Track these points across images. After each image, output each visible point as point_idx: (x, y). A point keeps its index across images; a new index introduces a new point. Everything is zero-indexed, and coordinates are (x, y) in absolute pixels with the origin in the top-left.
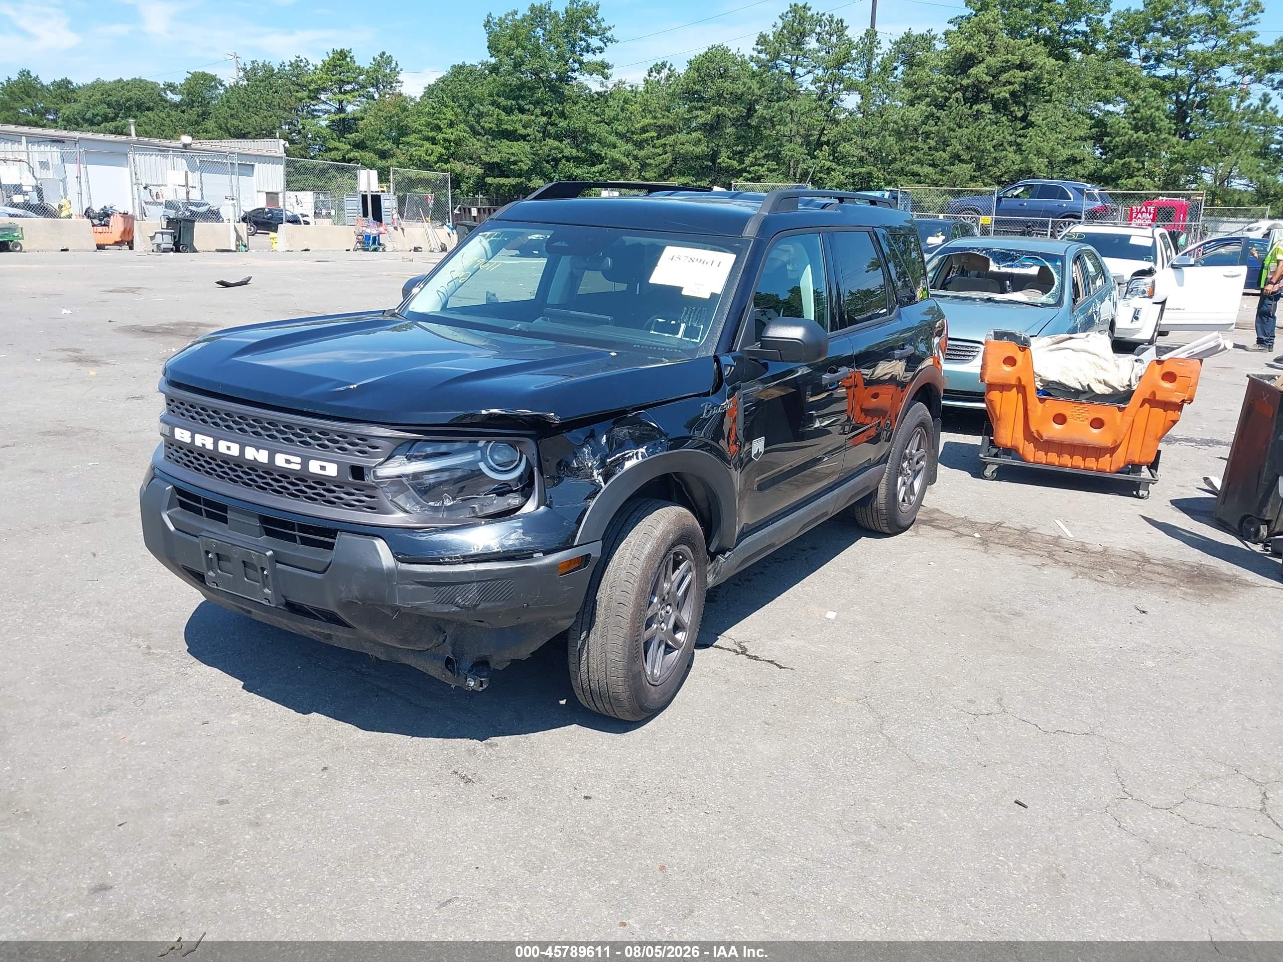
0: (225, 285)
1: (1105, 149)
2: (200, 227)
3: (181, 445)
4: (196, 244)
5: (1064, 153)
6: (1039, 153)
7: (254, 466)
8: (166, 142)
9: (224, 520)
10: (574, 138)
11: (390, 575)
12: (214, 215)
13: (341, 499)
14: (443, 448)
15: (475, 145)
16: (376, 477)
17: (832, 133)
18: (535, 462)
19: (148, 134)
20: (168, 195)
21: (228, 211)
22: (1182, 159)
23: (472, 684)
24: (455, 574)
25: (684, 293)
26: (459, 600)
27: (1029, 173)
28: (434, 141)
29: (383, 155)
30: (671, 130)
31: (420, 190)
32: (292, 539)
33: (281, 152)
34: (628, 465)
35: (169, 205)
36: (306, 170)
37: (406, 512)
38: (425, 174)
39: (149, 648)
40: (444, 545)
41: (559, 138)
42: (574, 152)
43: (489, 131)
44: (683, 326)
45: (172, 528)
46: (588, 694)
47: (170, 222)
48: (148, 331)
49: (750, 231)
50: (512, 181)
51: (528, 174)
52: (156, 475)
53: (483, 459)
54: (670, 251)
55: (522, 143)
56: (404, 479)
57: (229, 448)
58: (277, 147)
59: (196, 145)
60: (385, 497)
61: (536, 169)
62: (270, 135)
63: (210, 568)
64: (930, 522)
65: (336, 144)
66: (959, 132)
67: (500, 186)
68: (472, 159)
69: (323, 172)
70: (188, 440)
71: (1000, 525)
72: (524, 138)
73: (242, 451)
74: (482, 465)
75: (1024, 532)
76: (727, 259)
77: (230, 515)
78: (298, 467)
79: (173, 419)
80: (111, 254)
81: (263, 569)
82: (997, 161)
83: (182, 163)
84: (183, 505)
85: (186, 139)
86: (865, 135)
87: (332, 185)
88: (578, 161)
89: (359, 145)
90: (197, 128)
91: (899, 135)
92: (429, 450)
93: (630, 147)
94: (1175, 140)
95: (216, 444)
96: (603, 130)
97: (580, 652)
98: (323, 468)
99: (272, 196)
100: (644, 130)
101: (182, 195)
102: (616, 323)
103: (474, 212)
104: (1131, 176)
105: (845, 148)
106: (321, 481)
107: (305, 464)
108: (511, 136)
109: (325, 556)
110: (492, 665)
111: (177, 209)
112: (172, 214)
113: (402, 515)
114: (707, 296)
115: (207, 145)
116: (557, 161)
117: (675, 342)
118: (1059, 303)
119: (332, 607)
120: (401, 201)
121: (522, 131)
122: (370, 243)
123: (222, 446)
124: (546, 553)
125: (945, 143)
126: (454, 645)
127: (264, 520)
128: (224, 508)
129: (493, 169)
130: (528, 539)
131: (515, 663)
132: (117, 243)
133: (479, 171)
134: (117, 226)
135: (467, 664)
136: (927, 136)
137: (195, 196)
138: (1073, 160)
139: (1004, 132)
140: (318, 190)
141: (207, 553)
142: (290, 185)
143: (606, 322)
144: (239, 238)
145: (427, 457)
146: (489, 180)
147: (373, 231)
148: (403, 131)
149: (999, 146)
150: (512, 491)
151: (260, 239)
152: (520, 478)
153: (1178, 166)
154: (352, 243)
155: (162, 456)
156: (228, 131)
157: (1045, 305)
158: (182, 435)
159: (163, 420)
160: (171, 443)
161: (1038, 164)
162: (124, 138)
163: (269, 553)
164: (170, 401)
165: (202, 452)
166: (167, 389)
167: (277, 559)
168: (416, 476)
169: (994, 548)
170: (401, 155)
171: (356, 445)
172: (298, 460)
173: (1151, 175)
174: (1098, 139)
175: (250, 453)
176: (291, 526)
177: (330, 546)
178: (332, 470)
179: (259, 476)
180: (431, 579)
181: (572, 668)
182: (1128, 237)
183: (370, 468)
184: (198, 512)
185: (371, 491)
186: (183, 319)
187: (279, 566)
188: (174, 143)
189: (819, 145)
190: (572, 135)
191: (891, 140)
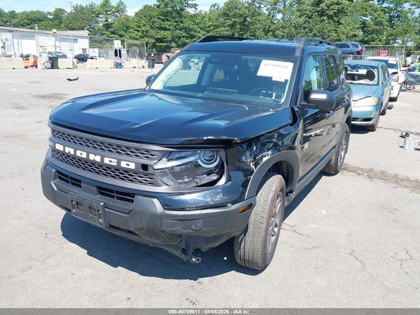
0: (70, 80)
1: (365, 32)
2: (60, 60)
3: (59, 152)
4: (59, 66)
5: (351, 33)
6: (343, 33)
7: (93, 163)
8: (48, 32)
9: (80, 186)
10: (186, 29)
11: (161, 216)
12: (65, 56)
13: (137, 179)
14: (183, 154)
15: (152, 32)
16: (154, 169)
17: (273, 27)
18: (224, 160)
19: (41, 29)
20: (49, 50)
21: (69, 55)
22: (391, 35)
23: (194, 260)
24: (192, 215)
25: (273, 79)
26: (193, 227)
27: (340, 40)
28: (138, 31)
29: (121, 36)
30: (218, 26)
31: (134, 48)
32: (113, 197)
33: (87, 35)
34: (265, 159)
35: (49, 53)
36: (95, 41)
37: (167, 185)
38: (136, 42)
39: (46, 234)
40: (186, 202)
41: (180, 30)
42: (186, 35)
43: (157, 28)
44: (274, 94)
45: (56, 189)
46: (243, 261)
47: (50, 58)
48: (43, 97)
49: (298, 53)
50: (166, 44)
51: (170, 41)
52: (47, 164)
53: (200, 158)
54: (264, 62)
55: (168, 31)
56: (167, 170)
57: (82, 154)
58: (85, 33)
59: (58, 32)
60: (158, 179)
61: (173, 40)
62: (83, 29)
63: (73, 208)
64: (346, 169)
65: (105, 32)
66: (316, 26)
67: (161, 46)
68: (151, 37)
69: (101, 42)
70: (62, 150)
71: (372, 170)
72: (169, 30)
73: (88, 156)
74: (199, 161)
75: (382, 172)
76: (291, 65)
77: (82, 184)
78: (116, 164)
79: (55, 140)
80: (30, 69)
81: (99, 211)
82: (329, 36)
83: (53, 39)
84: (60, 178)
85: (55, 30)
86: (285, 28)
87: (104, 46)
88: (187, 38)
89: (113, 33)
90: (58, 26)
91: (296, 28)
92: (177, 155)
93: (205, 32)
94: (389, 29)
95: (75, 152)
96: (196, 27)
97: (241, 242)
98: (128, 165)
99: (84, 50)
100: (209, 27)
101: (53, 50)
102: (239, 93)
103: (152, 55)
104: (373, 41)
105: (277, 32)
106: (127, 171)
107: (119, 162)
108: (165, 29)
109: (129, 206)
110: (202, 250)
111: (52, 54)
112: (50, 56)
113: (166, 187)
114: (284, 81)
115: (62, 33)
116: (180, 37)
117: (271, 101)
118: (378, 84)
119: (132, 229)
120: (128, 51)
121: (168, 27)
122: (119, 65)
123: (78, 153)
124: (233, 203)
125: (311, 30)
126: (185, 242)
127: (99, 188)
128: (80, 181)
129: (159, 40)
130: (225, 198)
131: (212, 249)
132: (32, 66)
133: (154, 41)
134: (31, 60)
135: (191, 251)
136: (305, 28)
137: (58, 50)
138: (355, 36)
139: (332, 27)
140: (100, 48)
141: (72, 201)
142: (91, 46)
143: (235, 93)
144: (73, 64)
145: (178, 159)
146: (157, 44)
147: (119, 61)
148: (128, 28)
149: (329, 31)
150: (213, 173)
151: (80, 65)
152: (217, 167)
153: (390, 38)
154: (112, 66)
155: (50, 155)
156: (68, 28)
157: (373, 85)
158: (59, 147)
159: (50, 140)
160: (54, 150)
161: (343, 37)
162: (33, 30)
163: (102, 204)
164: (53, 131)
165: (68, 155)
166: (52, 125)
167: (105, 206)
168: (172, 168)
169: (375, 180)
170: (127, 35)
171: (144, 154)
172: (116, 161)
173: (380, 41)
174: (363, 28)
175: (92, 157)
176: (112, 191)
177: (132, 201)
178: (132, 166)
179: (96, 167)
180: (181, 218)
181: (236, 250)
182: (388, 60)
183: (151, 165)
184: (68, 182)
185: (151, 176)
186: (55, 92)
187: (106, 209)
188: (51, 32)
189: (269, 31)
190: (185, 29)
191: (293, 29)
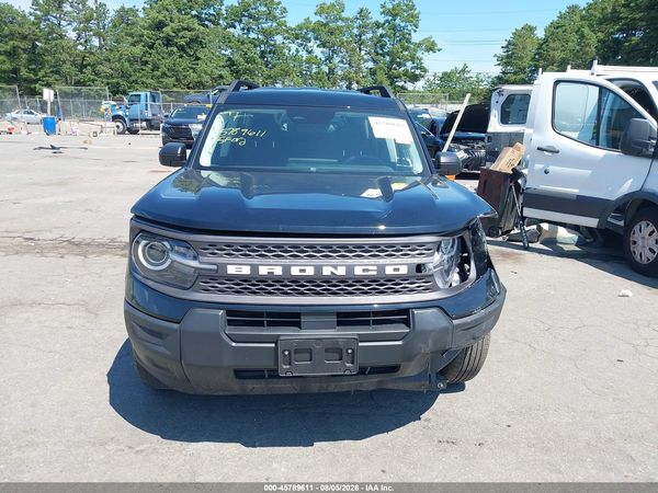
5: (216, 73)
6: (206, 73)
7: (329, 279)
9: (297, 324)
13: (407, 288)
17: (90, 59)
32: (367, 323)
45: (232, 343)
57: (302, 271)
63: (283, 363)
66: (164, 61)
70: (248, 272)
73: (318, 271)
77: (303, 319)
78: (375, 273)
81: (348, 350)
82: (185, 77)
84: (234, 323)
91: (130, 62)
94: (264, 68)
95: (286, 270)
98: (397, 270)
105: (100, 68)
106: (391, 279)
107: (381, 269)
123: (295, 271)
127: (340, 315)
136: (146, 63)
138: (222, 77)
141: (284, 352)
149: (185, 69)
158: (239, 270)
163: (356, 337)
167: (360, 339)
171: (417, 250)
172: (375, 268)
174: (230, 67)
175: (328, 271)
176: (367, 314)
177: (406, 321)
178: (404, 270)
179: (333, 286)
183: (430, 263)
184: (257, 324)
185: (428, 278)
187: (362, 344)
